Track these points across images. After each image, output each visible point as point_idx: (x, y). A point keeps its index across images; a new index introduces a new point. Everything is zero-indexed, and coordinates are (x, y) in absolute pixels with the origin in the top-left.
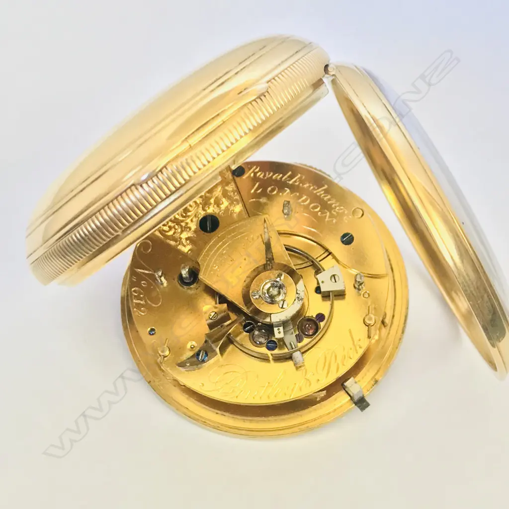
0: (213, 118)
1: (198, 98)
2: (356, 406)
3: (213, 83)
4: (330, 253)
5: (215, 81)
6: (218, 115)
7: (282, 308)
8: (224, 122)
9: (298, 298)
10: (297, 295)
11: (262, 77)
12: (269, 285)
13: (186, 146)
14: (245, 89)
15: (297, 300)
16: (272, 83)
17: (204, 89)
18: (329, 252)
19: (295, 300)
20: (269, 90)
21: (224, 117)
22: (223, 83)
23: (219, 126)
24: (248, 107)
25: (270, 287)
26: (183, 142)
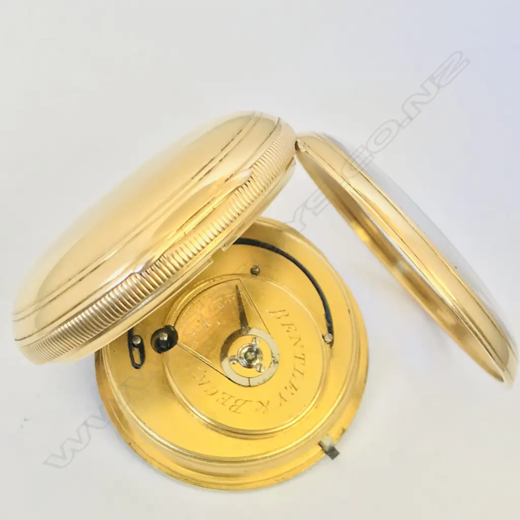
0: (205, 206)
1: (188, 187)
2: (327, 455)
3: (200, 172)
5: (202, 170)
6: (209, 203)
7: (260, 371)
8: (214, 209)
11: (245, 164)
12: (246, 350)
13: (181, 234)
14: (231, 176)
15: (273, 364)
16: (254, 168)
17: (193, 178)
19: (271, 363)
20: (252, 176)
21: (214, 204)
22: (209, 171)
23: (210, 213)
24: (236, 193)
25: (247, 352)
26: (178, 230)
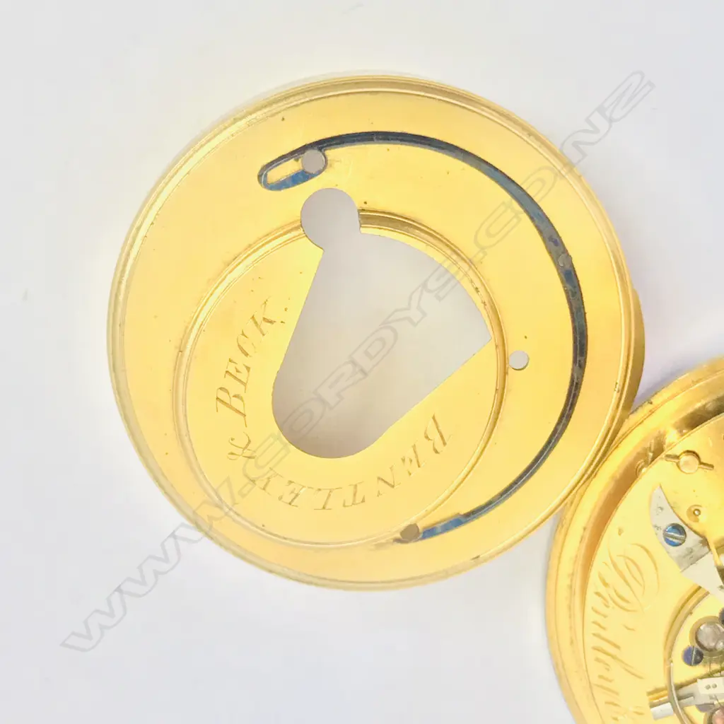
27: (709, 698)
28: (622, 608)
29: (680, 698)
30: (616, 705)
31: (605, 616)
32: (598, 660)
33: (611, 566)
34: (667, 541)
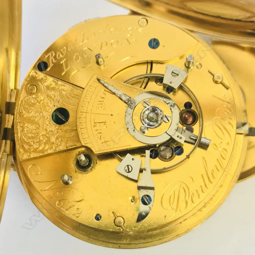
4: (152, 63)
9: (171, 106)
10: (169, 105)
15: (172, 108)
18: (149, 63)
19: (171, 109)
27: (186, 132)
28: (188, 189)
29: (196, 140)
30: (222, 156)
31: (197, 191)
32: (214, 177)
33: (179, 208)
34: (151, 201)
